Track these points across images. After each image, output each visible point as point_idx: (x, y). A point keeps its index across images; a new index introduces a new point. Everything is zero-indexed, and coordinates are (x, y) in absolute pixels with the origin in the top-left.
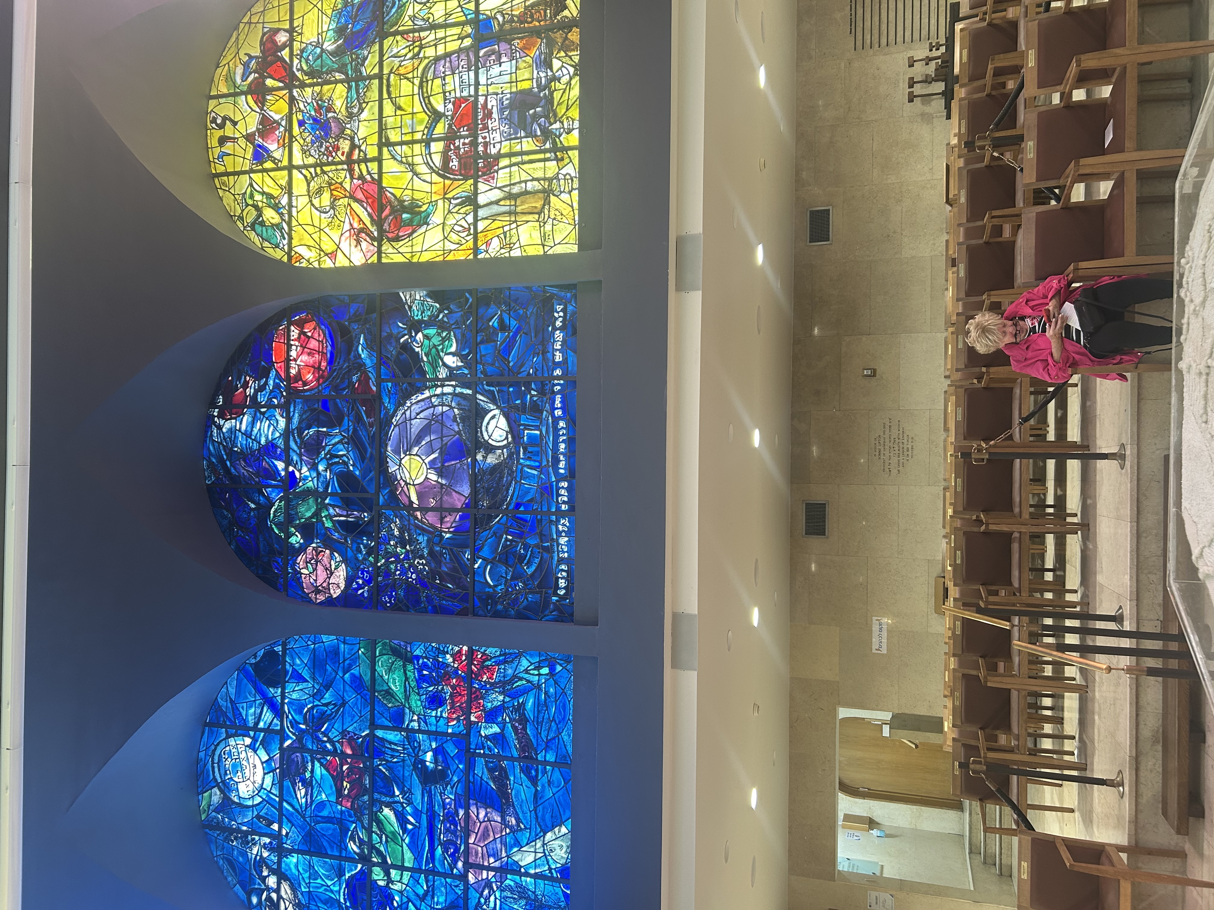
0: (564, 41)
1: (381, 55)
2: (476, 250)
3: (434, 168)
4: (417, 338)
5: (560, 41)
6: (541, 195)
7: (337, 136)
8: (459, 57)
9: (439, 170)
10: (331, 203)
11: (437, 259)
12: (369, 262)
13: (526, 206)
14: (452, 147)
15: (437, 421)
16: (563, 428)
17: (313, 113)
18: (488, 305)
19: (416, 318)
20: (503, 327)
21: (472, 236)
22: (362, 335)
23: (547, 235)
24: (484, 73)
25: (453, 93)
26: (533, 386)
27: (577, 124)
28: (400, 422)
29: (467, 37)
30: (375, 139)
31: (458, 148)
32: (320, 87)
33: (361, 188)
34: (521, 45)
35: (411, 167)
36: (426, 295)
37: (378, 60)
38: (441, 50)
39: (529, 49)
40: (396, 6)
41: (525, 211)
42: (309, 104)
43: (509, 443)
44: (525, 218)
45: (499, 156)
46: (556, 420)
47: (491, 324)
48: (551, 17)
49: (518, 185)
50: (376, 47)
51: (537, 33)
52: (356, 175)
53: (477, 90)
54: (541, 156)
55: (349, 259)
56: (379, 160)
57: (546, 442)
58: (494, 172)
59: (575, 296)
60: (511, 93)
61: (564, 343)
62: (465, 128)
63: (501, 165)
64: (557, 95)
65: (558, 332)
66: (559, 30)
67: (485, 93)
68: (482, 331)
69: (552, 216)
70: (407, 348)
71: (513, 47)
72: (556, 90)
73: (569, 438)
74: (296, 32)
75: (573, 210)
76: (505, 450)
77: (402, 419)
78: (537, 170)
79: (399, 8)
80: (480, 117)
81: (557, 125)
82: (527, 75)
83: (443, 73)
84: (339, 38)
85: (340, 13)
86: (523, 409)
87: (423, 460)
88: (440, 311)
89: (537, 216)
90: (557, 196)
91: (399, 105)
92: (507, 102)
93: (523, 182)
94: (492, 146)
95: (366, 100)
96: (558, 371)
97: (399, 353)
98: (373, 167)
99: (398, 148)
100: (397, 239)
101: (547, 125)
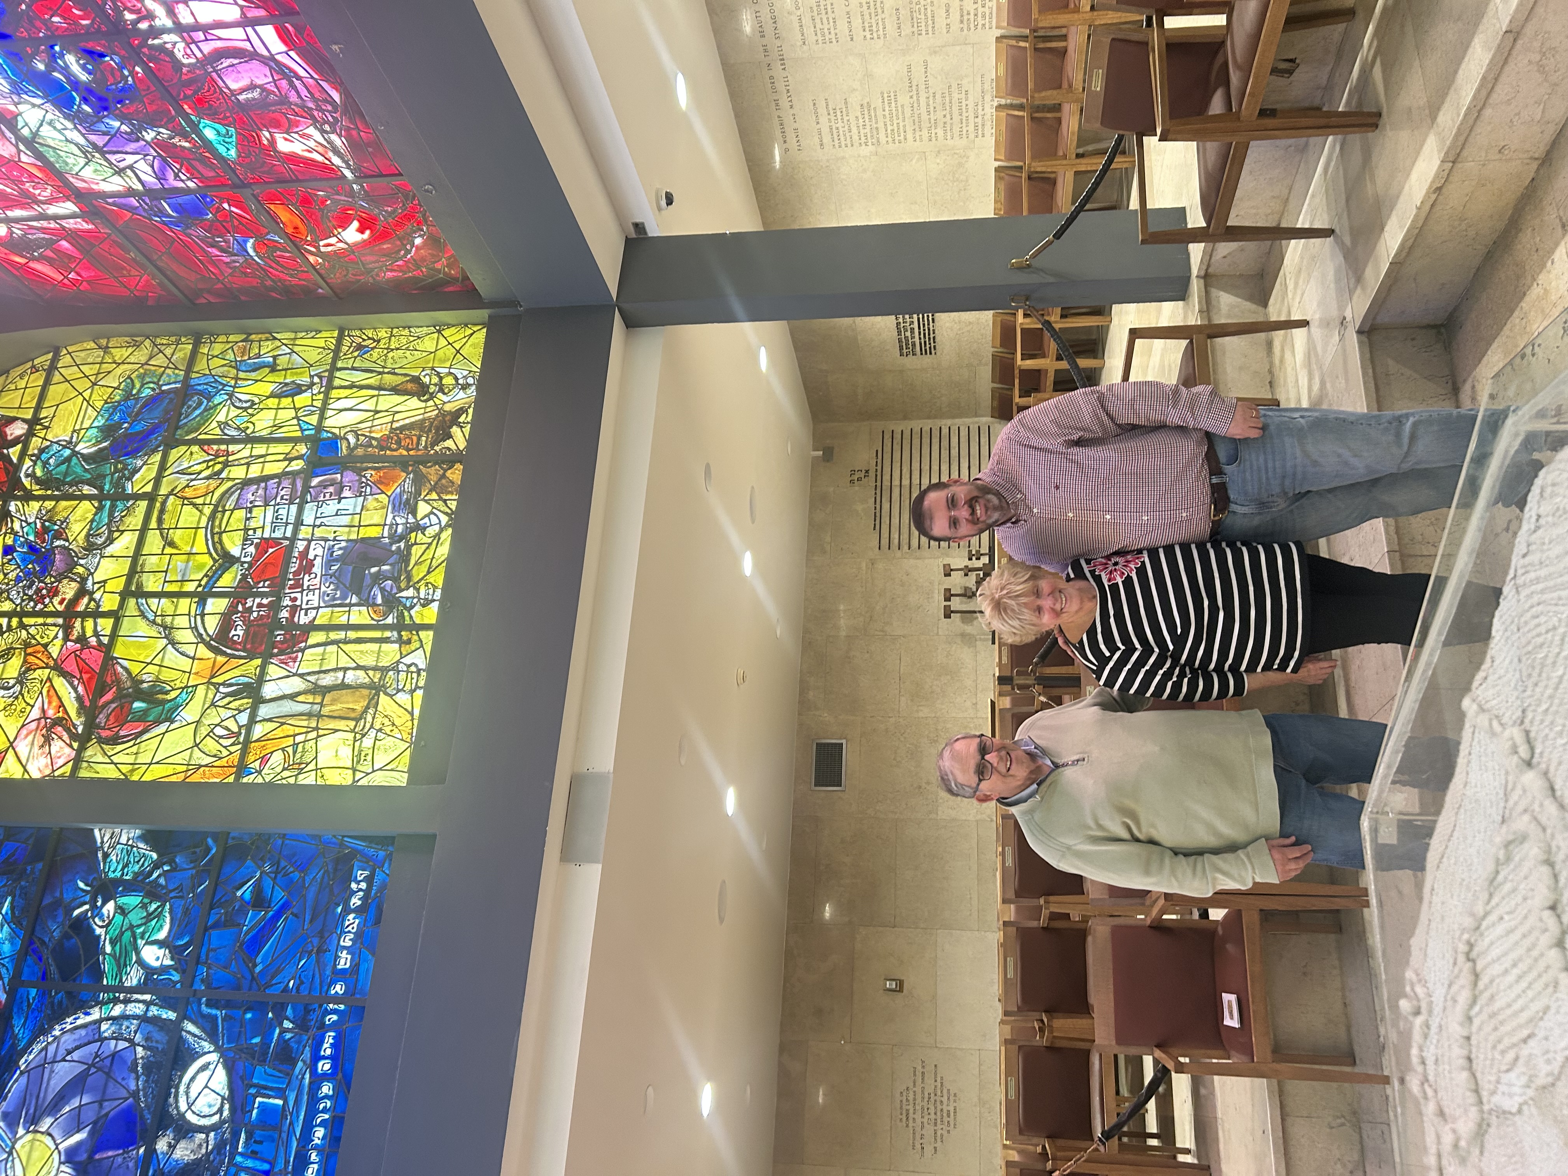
0: (440, 480)
1: (162, 467)
2: (242, 769)
3: (205, 636)
4: (105, 911)
5: (433, 478)
6: (365, 692)
7: (60, 574)
8: (279, 484)
9: (212, 639)
10: (20, 675)
11: (174, 779)
12: (57, 773)
13: (339, 706)
14: (240, 608)
15: (99, 1069)
16: (326, 1097)
17: (31, 538)
18: (242, 859)
19: (111, 875)
20: (259, 901)
21: (240, 746)
22: (9, 899)
23: (363, 754)
24: (312, 509)
25: (259, 533)
26: (289, 1012)
27: (438, 595)
28: (32, 1066)
29: (296, 458)
30: (118, 585)
31: (250, 610)
32: (53, 503)
33: (76, 655)
34: (376, 477)
35: (168, 631)
36: (138, 837)
37: (154, 475)
38: (255, 471)
39: (387, 485)
40: (203, 407)
41: (335, 714)
42: (29, 524)
43: (222, 1122)
44: (333, 725)
45: (312, 627)
46: (318, 1079)
47: (239, 893)
48: (426, 447)
49: (332, 674)
50: (157, 457)
51: (403, 464)
52: (75, 634)
53: (296, 531)
54: (377, 634)
55: (24, 767)
56: (116, 616)
57: (291, 1123)
58: (297, 651)
59: (390, 856)
60: (348, 541)
61: (359, 935)
62: (267, 583)
63: (310, 642)
64: (416, 551)
65: (351, 916)
66: (435, 464)
67: (309, 536)
68: (221, 906)
69: (377, 726)
70: (81, 926)
71: (364, 480)
72: (416, 544)
73: (334, 1118)
74: (41, 424)
75: (412, 720)
76: (212, 1134)
77: (37, 1059)
78: (367, 654)
79: (205, 410)
80: (293, 570)
81: (410, 592)
82: (377, 518)
83: (251, 502)
84: (104, 439)
85: (115, 408)
86: (261, 1055)
87: (57, 1145)
88: (156, 865)
89: (352, 724)
90: (391, 696)
91: (172, 540)
92: (340, 552)
93: (340, 669)
94: (303, 612)
95: (121, 528)
96: (338, 987)
97: (66, 936)
98: (106, 625)
99: (154, 602)
100: (115, 740)
101: (395, 591)
